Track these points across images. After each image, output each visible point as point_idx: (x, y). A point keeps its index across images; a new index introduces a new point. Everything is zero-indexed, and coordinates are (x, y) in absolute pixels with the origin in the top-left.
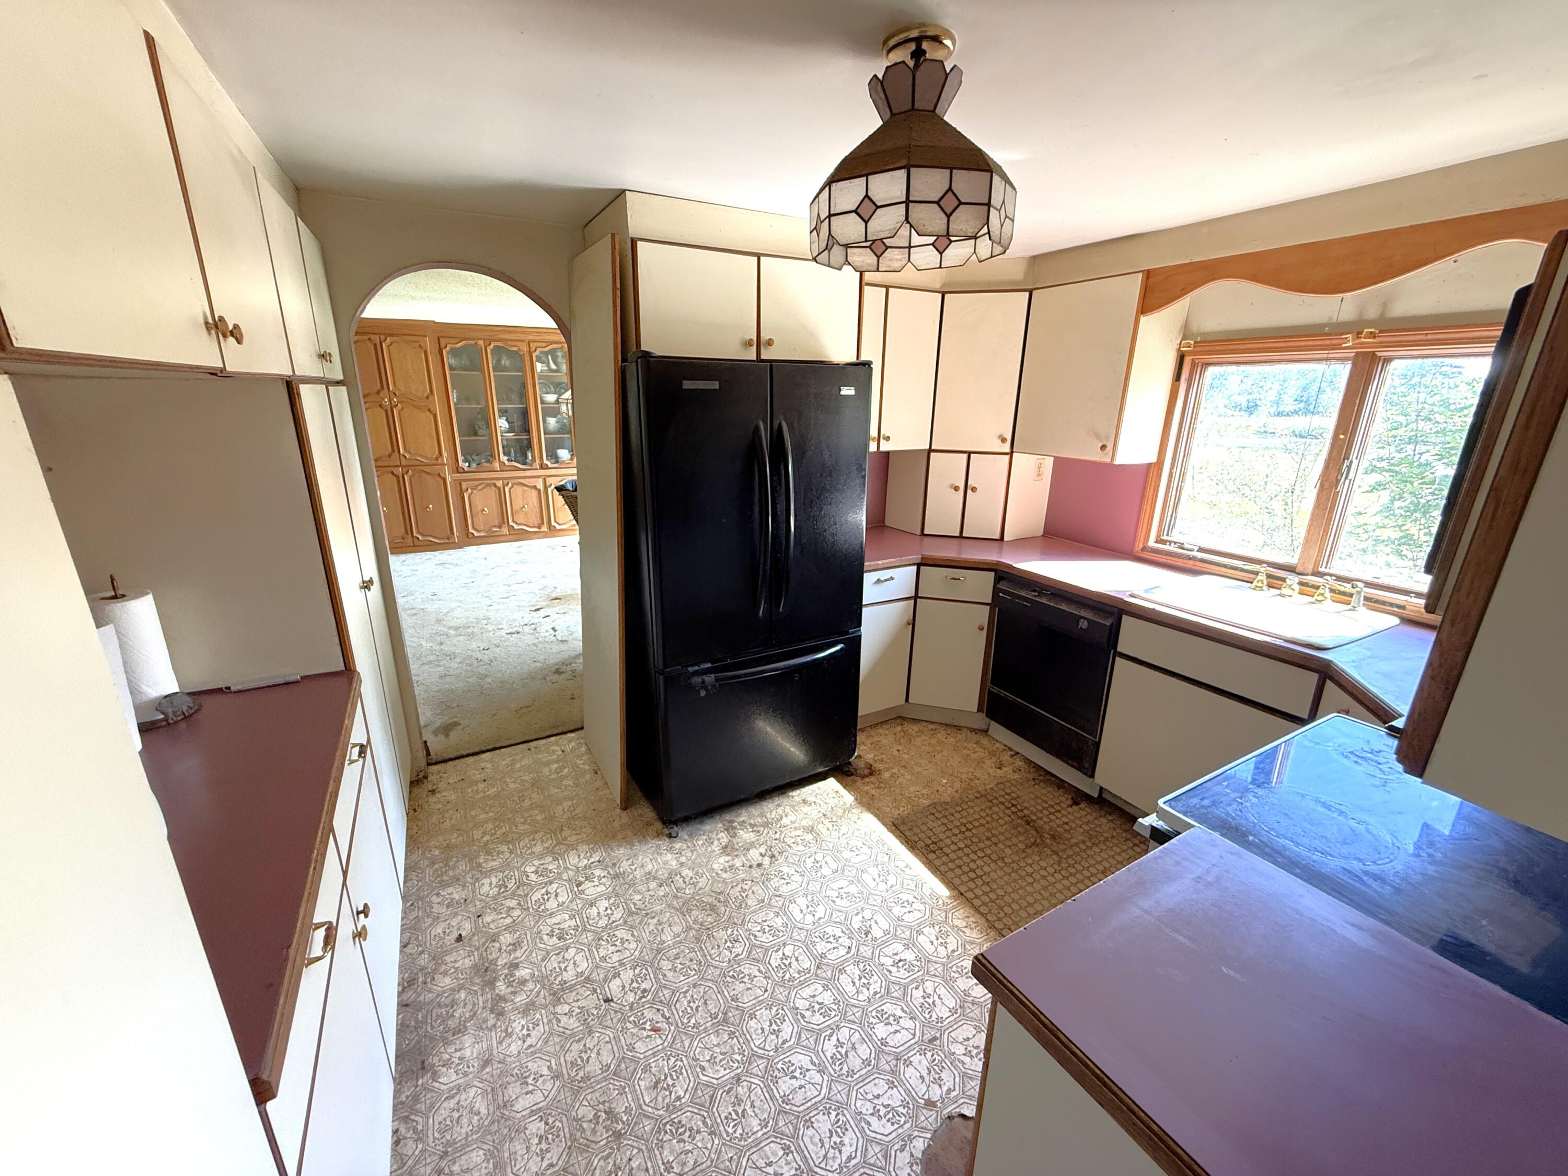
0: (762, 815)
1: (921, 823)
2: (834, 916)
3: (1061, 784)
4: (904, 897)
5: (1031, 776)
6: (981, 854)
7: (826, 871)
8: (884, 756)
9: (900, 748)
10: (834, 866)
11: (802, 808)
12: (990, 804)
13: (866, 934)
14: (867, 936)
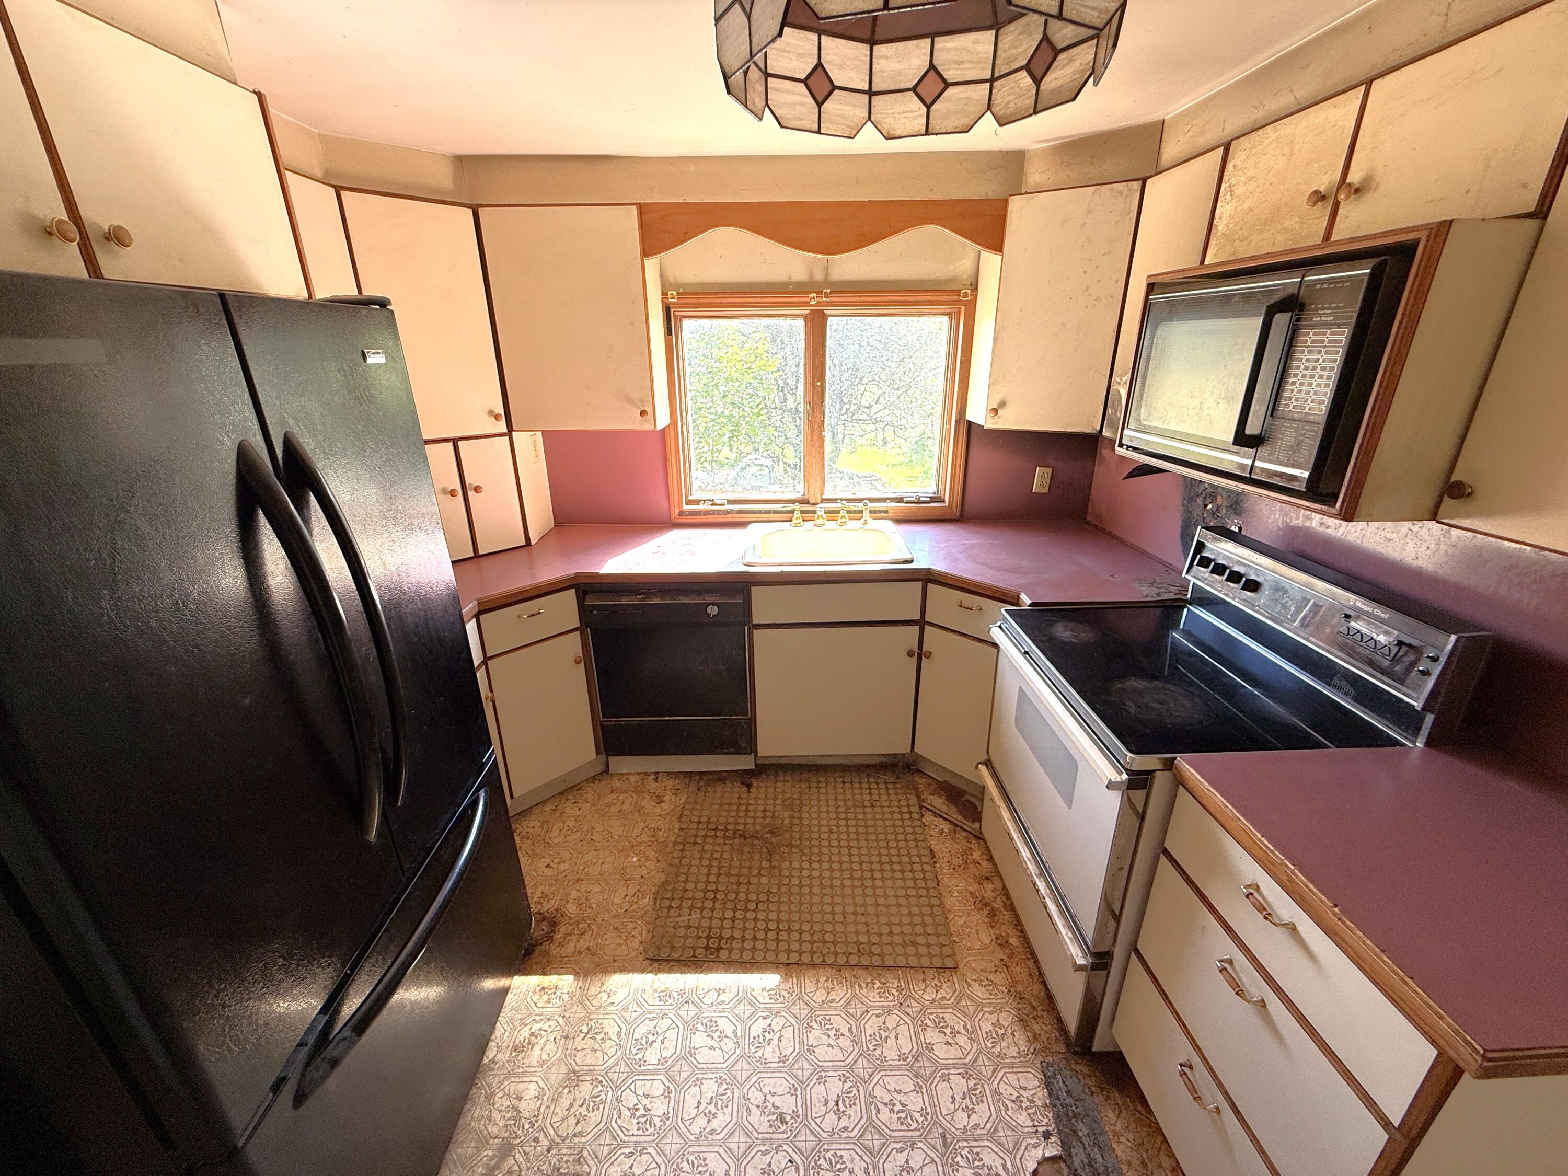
0: (483, 1142)
1: (672, 929)
2: (734, 1146)
3: (720, 777)
4: (756, 1030)
5: (693, 788)
6: (752, 906)
7: (659, 1108)
8: (541, 888)
9: (547, 861)
10: (657, 1089)
11: (527, 1062)
12: (698, 847)
13: (784, 1122)
14: (786, 1123)
